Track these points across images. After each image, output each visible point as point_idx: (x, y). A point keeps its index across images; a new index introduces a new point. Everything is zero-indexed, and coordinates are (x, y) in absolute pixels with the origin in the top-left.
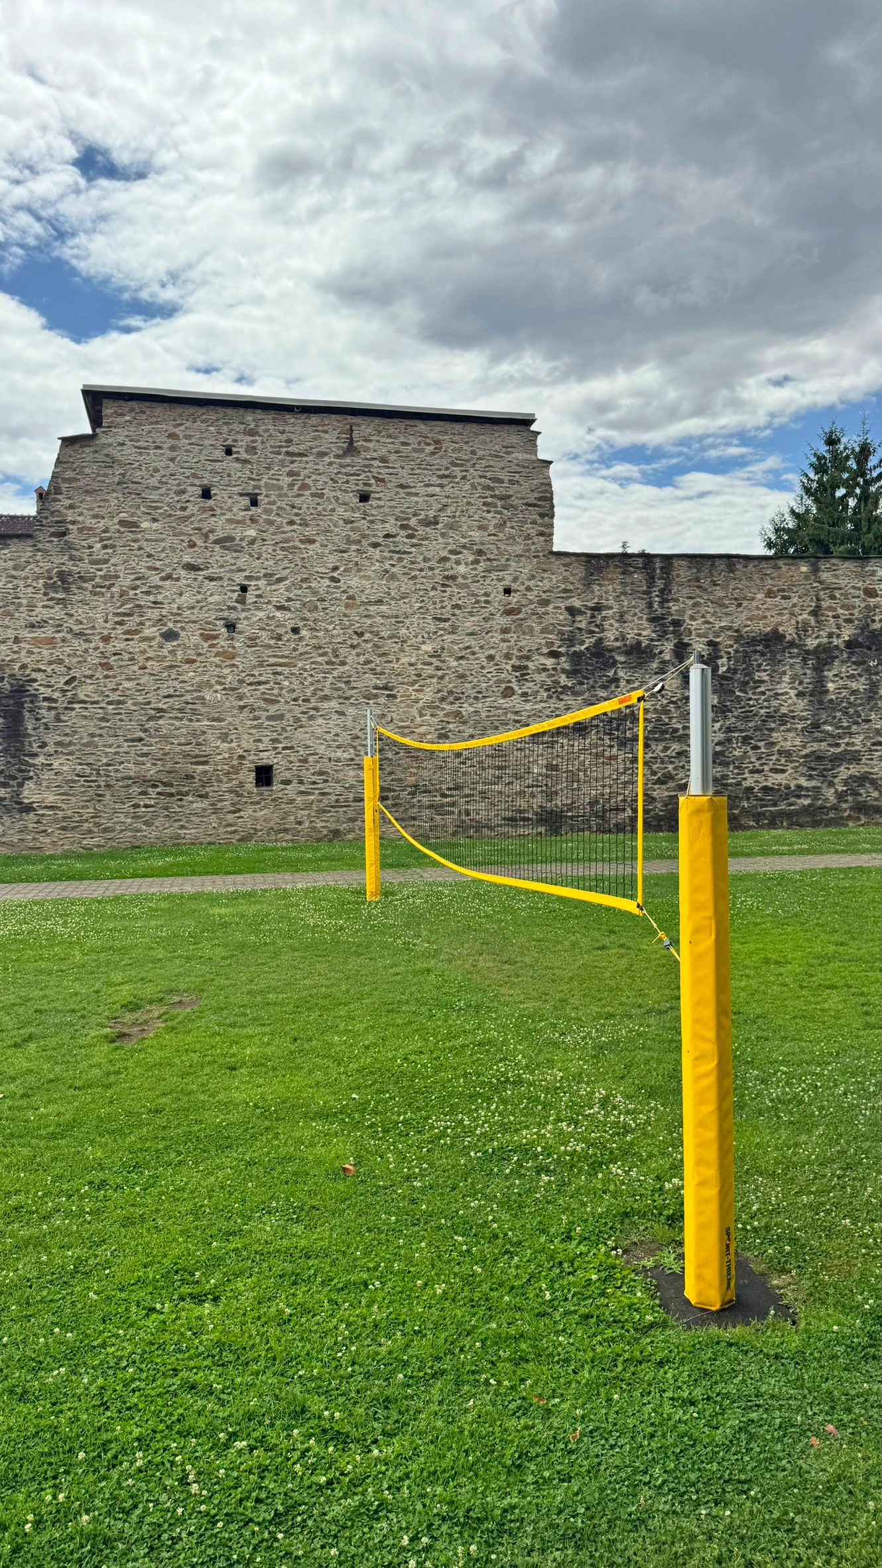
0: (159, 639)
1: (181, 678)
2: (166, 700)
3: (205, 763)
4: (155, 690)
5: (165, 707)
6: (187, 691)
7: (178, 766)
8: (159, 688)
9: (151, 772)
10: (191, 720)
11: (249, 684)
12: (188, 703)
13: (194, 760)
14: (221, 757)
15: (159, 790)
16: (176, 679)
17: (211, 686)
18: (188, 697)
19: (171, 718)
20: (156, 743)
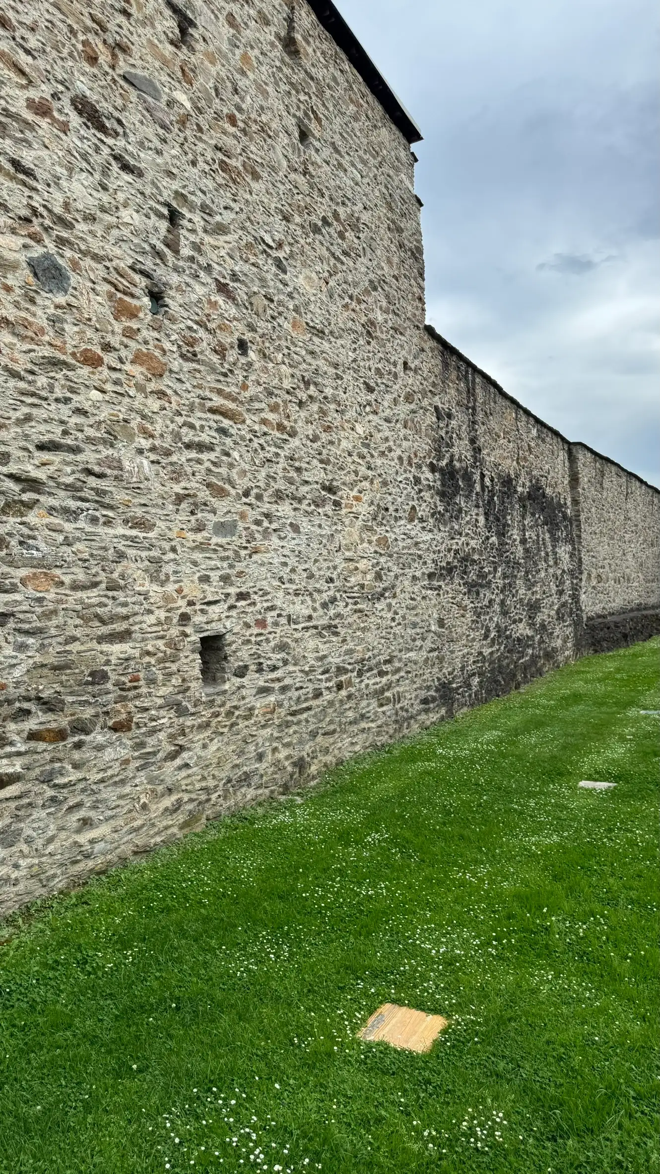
0: (25, 273)
1: (78, 400)
2: (45, 456)
3: (124, 636)
4: (19, 422)
5: (40, 474)
6: (90, 440)
7: (75, 647)
8: (28, 418)
9: (17, 673)
10: (94, 520)
11: (188, 446)
12: (89, 472)
13: (105, 630)
14: (151, 619)
15: (31, 724)
16: (67, 400)
17: (131, 437)
18: (89, 456)
19: (51, 510)
20: (23, 581)
